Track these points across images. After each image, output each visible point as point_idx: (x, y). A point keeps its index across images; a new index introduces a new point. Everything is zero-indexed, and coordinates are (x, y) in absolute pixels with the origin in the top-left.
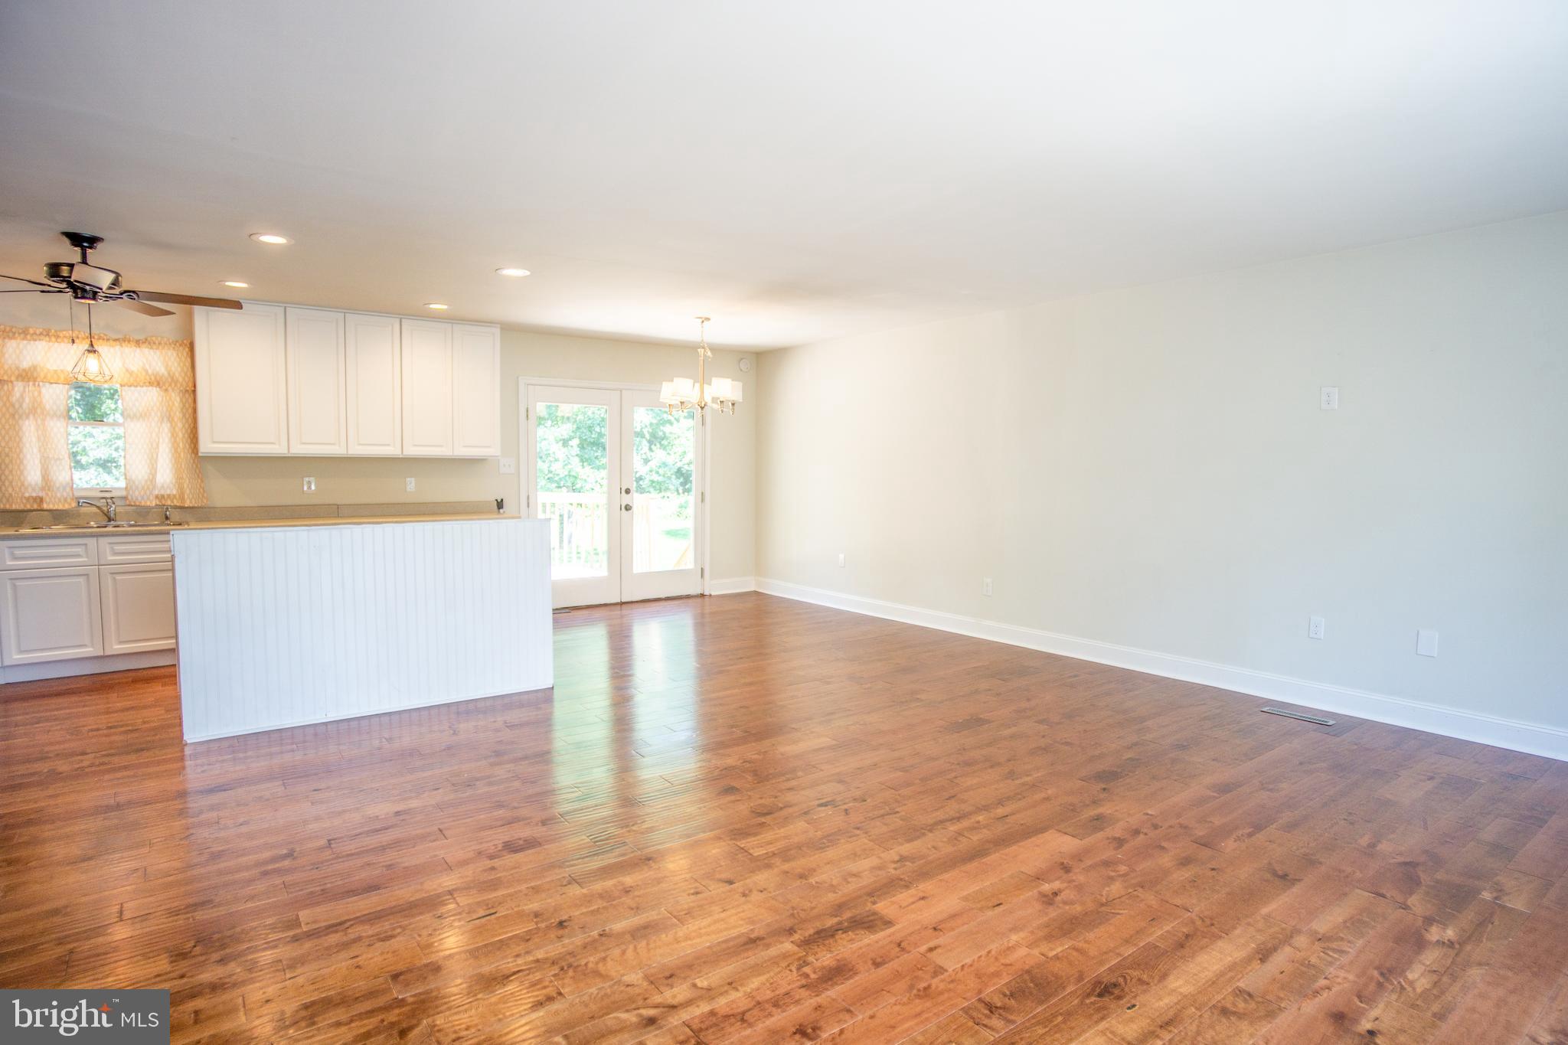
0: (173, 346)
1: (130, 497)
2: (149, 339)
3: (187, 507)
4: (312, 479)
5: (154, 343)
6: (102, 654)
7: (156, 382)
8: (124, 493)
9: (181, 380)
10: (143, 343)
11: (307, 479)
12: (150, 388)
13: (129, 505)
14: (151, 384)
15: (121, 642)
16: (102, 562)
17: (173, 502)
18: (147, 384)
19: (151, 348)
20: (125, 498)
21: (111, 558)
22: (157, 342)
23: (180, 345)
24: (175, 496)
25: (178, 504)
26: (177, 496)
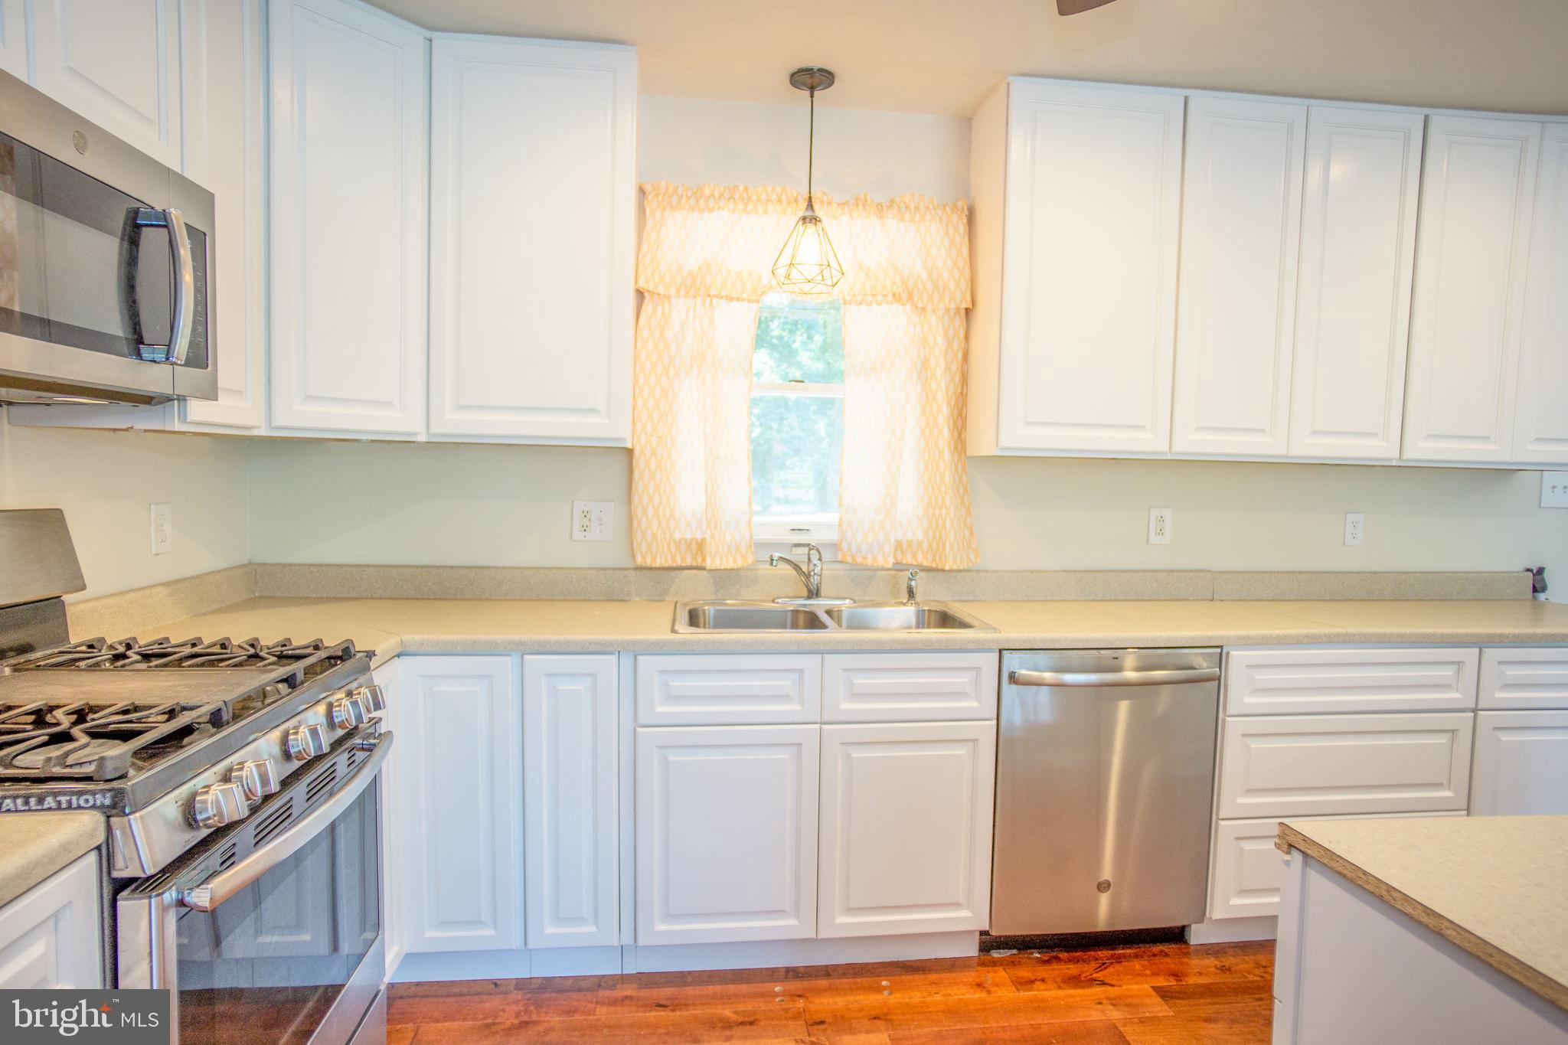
0: (940, 212)
1: (845, 546)
2: (897, 199)
3: (951, 571)
4: (1168, 514)
5: (908, 208)
6: (815, 937)
7: (906, 295)
8: (833, 536)
9: (952, 285)
10: (888, 207)
11: (1155, 513)
12: (895, 306)
13: (841, 562)
14: (897, 298)
15: (850, 910)
16: (826, 718)
17: (915, 557)
18: (890, 298)
19: (902, 219)
20: (835, 545)
21: (848, 706)
22: (912, 205)
23: (953, 210)
24: (920, 543)
25: (925, 563)
26: (925, 546)
